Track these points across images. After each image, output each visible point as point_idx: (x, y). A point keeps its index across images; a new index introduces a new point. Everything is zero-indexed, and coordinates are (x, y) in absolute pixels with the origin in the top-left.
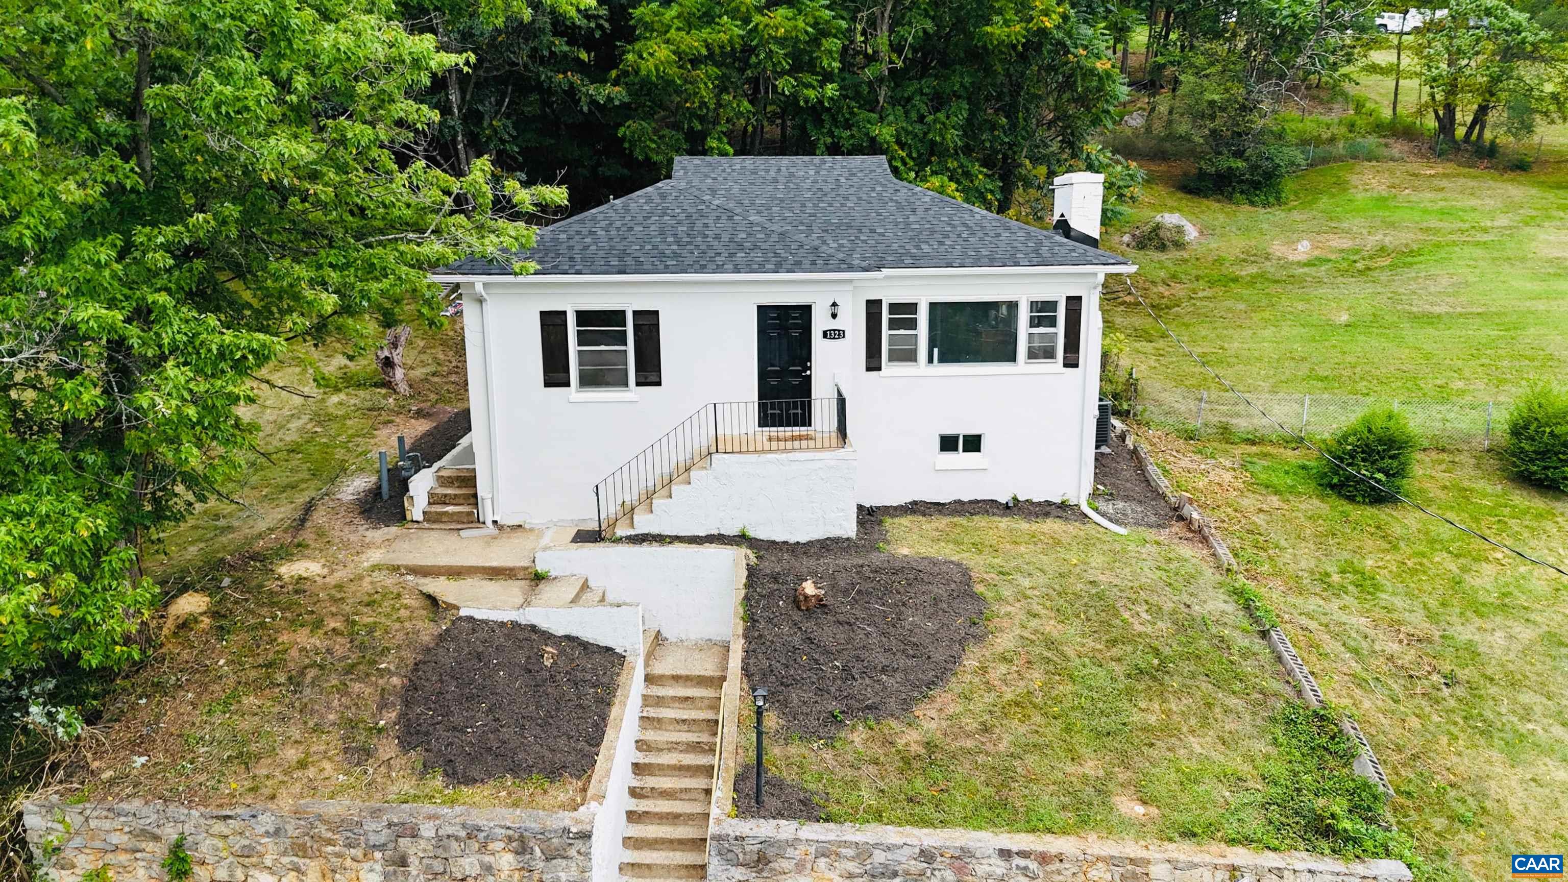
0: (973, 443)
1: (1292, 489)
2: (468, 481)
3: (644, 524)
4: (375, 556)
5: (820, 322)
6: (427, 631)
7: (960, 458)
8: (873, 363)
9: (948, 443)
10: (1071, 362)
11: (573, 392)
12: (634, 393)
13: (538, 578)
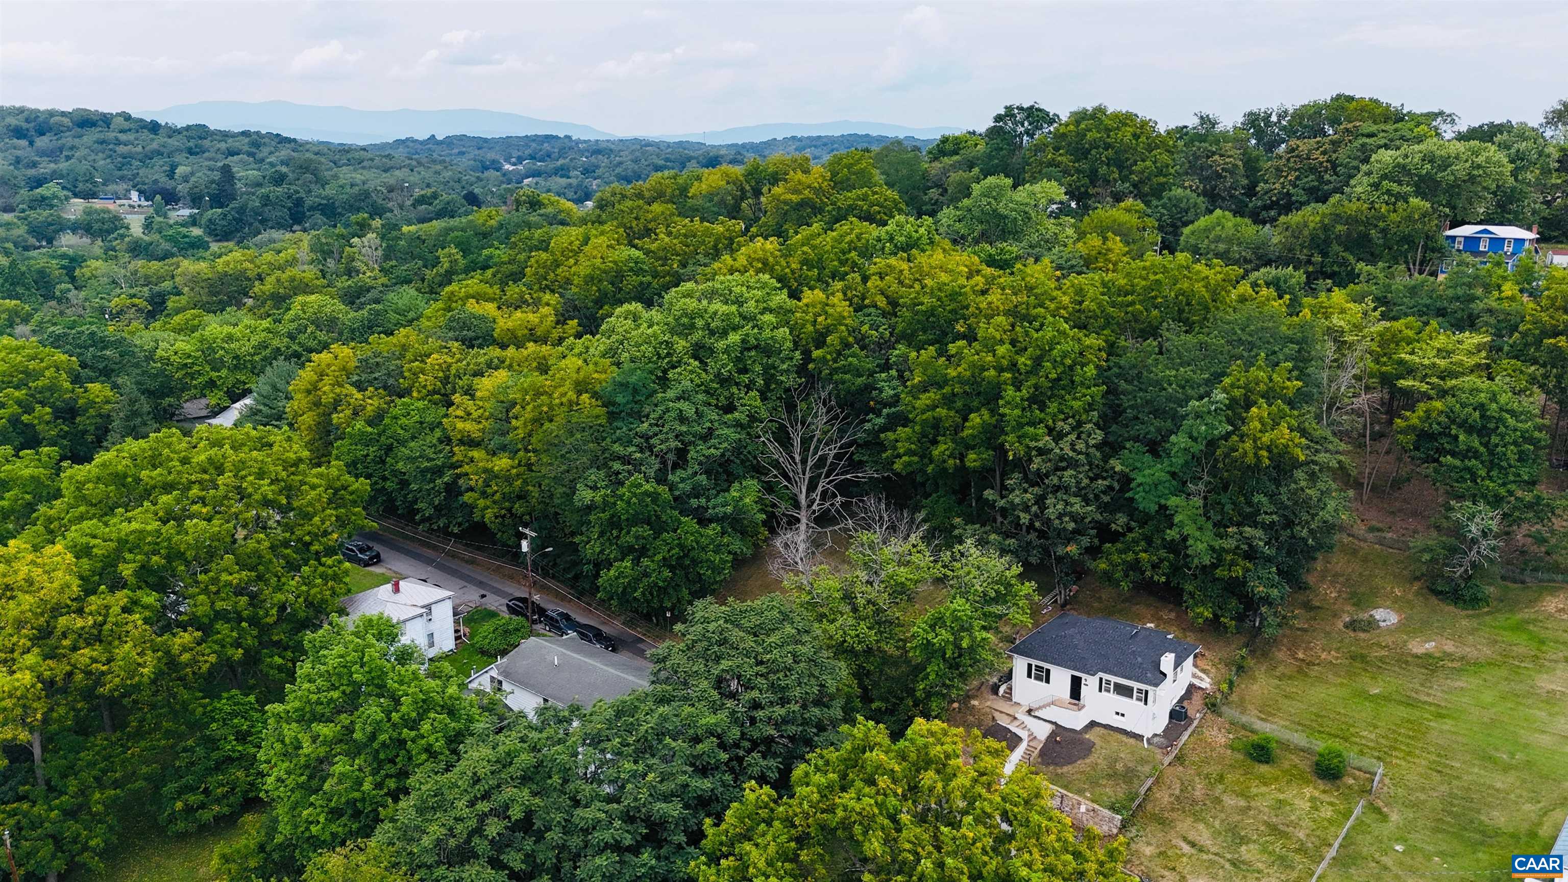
0: (1123, 715)
1: (1239, 751)
2: (1011, 689)
3: (1037, 714)
4: (989, 703)
5: (1083, 682)
6: (991, 724)
7: (1119, 717)
8: (1100, 690)
9: (1117, 713)
10: (1146, 703)
11: (1032, 680)
12: (1044, 684)
13: (1015, 718)
